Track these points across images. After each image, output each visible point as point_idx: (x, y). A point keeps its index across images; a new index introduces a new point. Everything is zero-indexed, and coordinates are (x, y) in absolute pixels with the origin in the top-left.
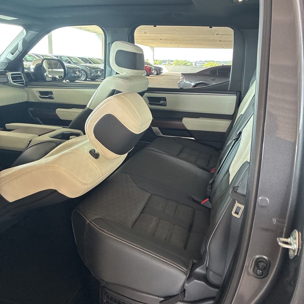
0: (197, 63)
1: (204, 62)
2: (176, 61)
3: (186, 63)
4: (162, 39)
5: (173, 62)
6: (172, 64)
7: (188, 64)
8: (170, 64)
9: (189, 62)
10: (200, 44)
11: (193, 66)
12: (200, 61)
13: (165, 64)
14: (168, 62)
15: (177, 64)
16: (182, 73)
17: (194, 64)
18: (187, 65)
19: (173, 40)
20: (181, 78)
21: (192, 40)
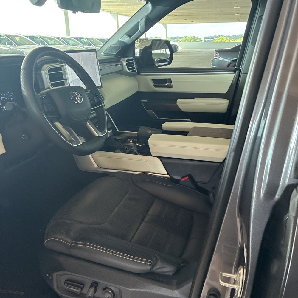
0: (206, 39)
1: (213, 37)
2: (185, 37)
3: (196, 40)
4: (177, 15)
5: (181, 39)
6: (180, 41)
7: (197, 40)
8: (179, 41)
9: (198, 38)
10: (216, 19)
11: (202, 42)
12: (209, 37)
13: (174, 41)
14: (176, 39)
15: (187, 40)
16: (216, 49)
17: (203, 39)
18: (197, 42)
19: (188, 15)
20: (215, 54)
21: (208, 15)
